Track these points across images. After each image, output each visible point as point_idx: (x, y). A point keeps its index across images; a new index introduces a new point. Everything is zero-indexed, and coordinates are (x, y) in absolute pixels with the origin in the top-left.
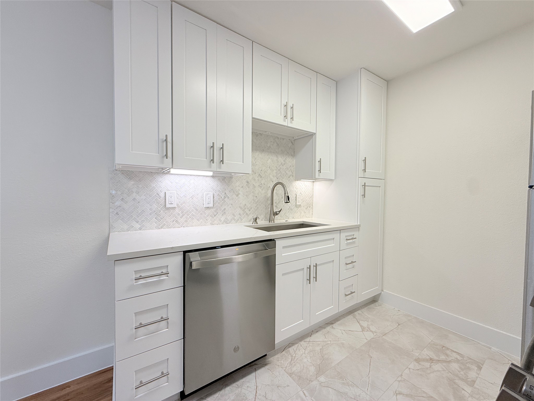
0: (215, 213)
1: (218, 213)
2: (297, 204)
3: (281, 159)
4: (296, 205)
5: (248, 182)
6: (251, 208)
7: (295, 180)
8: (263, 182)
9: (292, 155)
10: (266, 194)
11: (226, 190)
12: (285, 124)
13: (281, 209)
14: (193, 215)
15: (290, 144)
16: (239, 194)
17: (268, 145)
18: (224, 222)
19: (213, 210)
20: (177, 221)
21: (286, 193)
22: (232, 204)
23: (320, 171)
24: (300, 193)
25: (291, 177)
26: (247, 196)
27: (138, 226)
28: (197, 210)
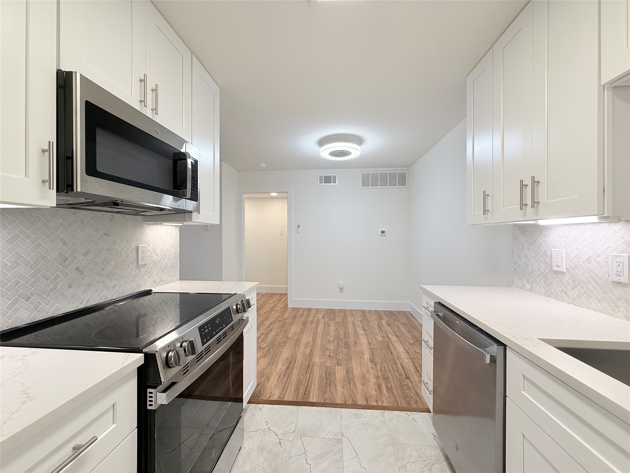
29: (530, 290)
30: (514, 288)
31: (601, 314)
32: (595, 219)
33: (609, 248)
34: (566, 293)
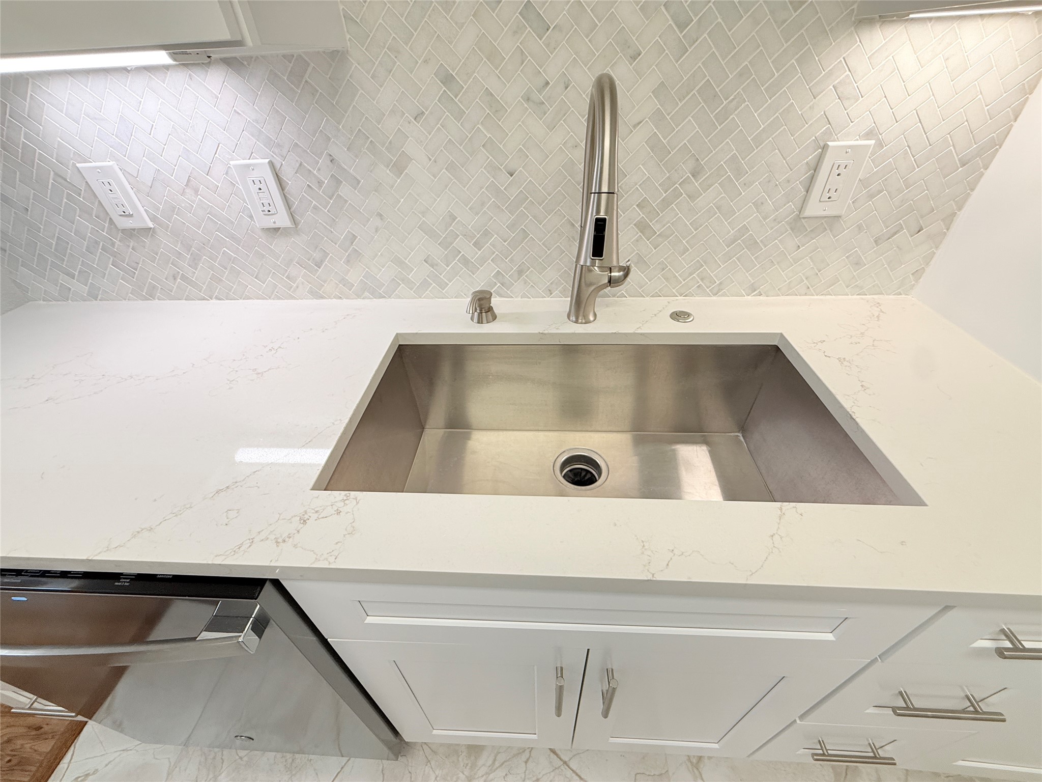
0: (316, 256)
1: (326, 254)
4: (798, 218)
5: (447, 80)
6: (487, 234)
11: (329, 139)
16: (407, 158)
18: (364, 290)
22: (380, 215)
29: (93, 295)
30: (41, 302)
31: (272, 301)
32: (162, 57)
33: (221, 145)
34: (184, 278)
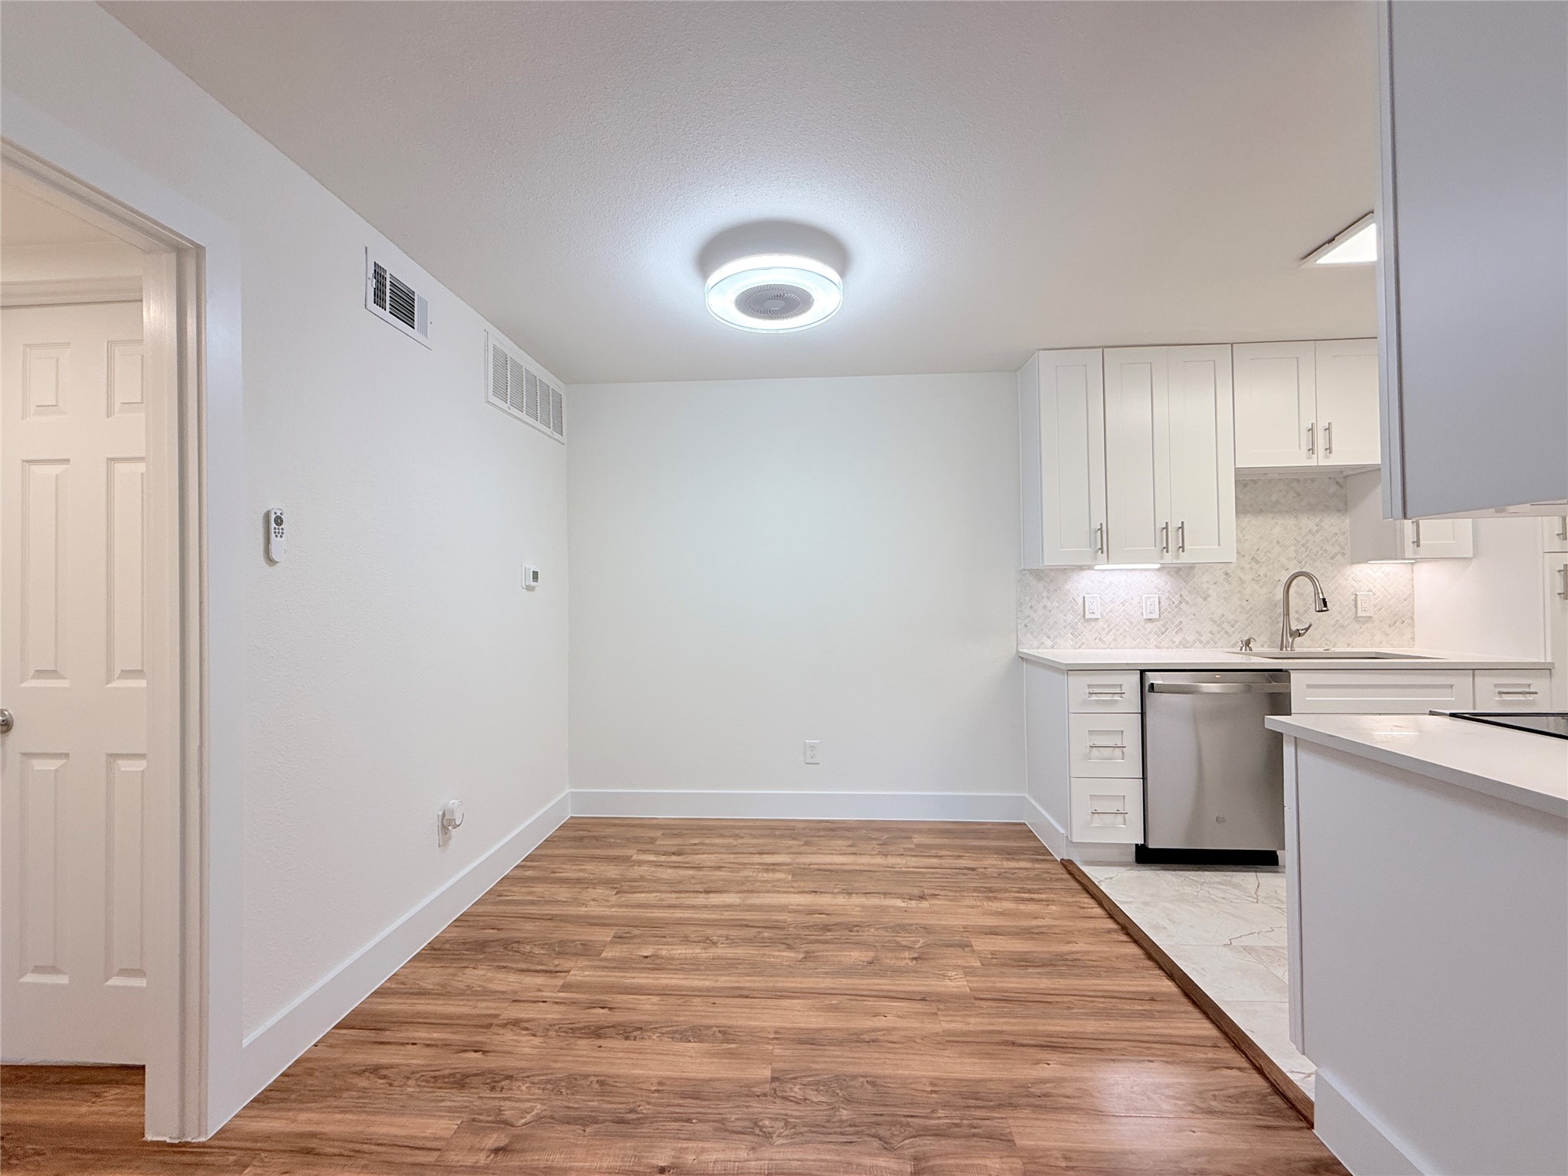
0: (1163, 630)
1: (1168, 629)
2: (1359, 615)
3: (1308, 522)
4: (1356, 617)
5: (1227, 574)
6: (1236, 622)
7: (1352, 564)
8: (1261, 573)
9: (1339, 510)
10: (1271, 595)
11: (1182, 589)
12: (1313, 463)
13: (1310, 626)
14: (1125, 631)
15: (1334, 488)
16: (1209, 596)
17: (1274, 498)
18: (1180, 645)
19: (1159, 624)
20: (1100, 639)
21: (1320, 592)
22: (1195, 615)
23: (1417, 543)
24: (1370, 591)
25: (1339, 557)
26: (1225, 599)
27: (1049, 643)
28: (1131, 623)
